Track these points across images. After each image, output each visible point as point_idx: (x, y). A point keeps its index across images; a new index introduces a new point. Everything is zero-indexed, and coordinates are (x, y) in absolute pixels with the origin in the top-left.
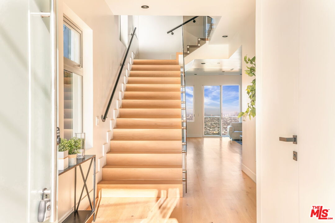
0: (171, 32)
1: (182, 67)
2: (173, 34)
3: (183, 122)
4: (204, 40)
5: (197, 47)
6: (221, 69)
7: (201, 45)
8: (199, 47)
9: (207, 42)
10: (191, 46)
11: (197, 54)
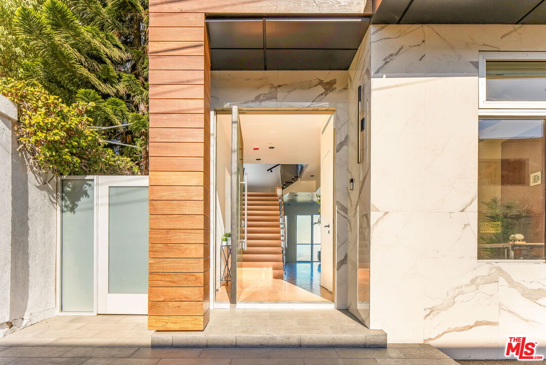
0: (270, 170)
1: (280, 199)
2: (271, 171)
3: (283, 250)
4: (297, 177)
5: (292, 183)
6: (312, 200)
7: (294, 182)
8: (293, 183)
9: (299, 179)
10: (287, 182)
11: (292, 188)
